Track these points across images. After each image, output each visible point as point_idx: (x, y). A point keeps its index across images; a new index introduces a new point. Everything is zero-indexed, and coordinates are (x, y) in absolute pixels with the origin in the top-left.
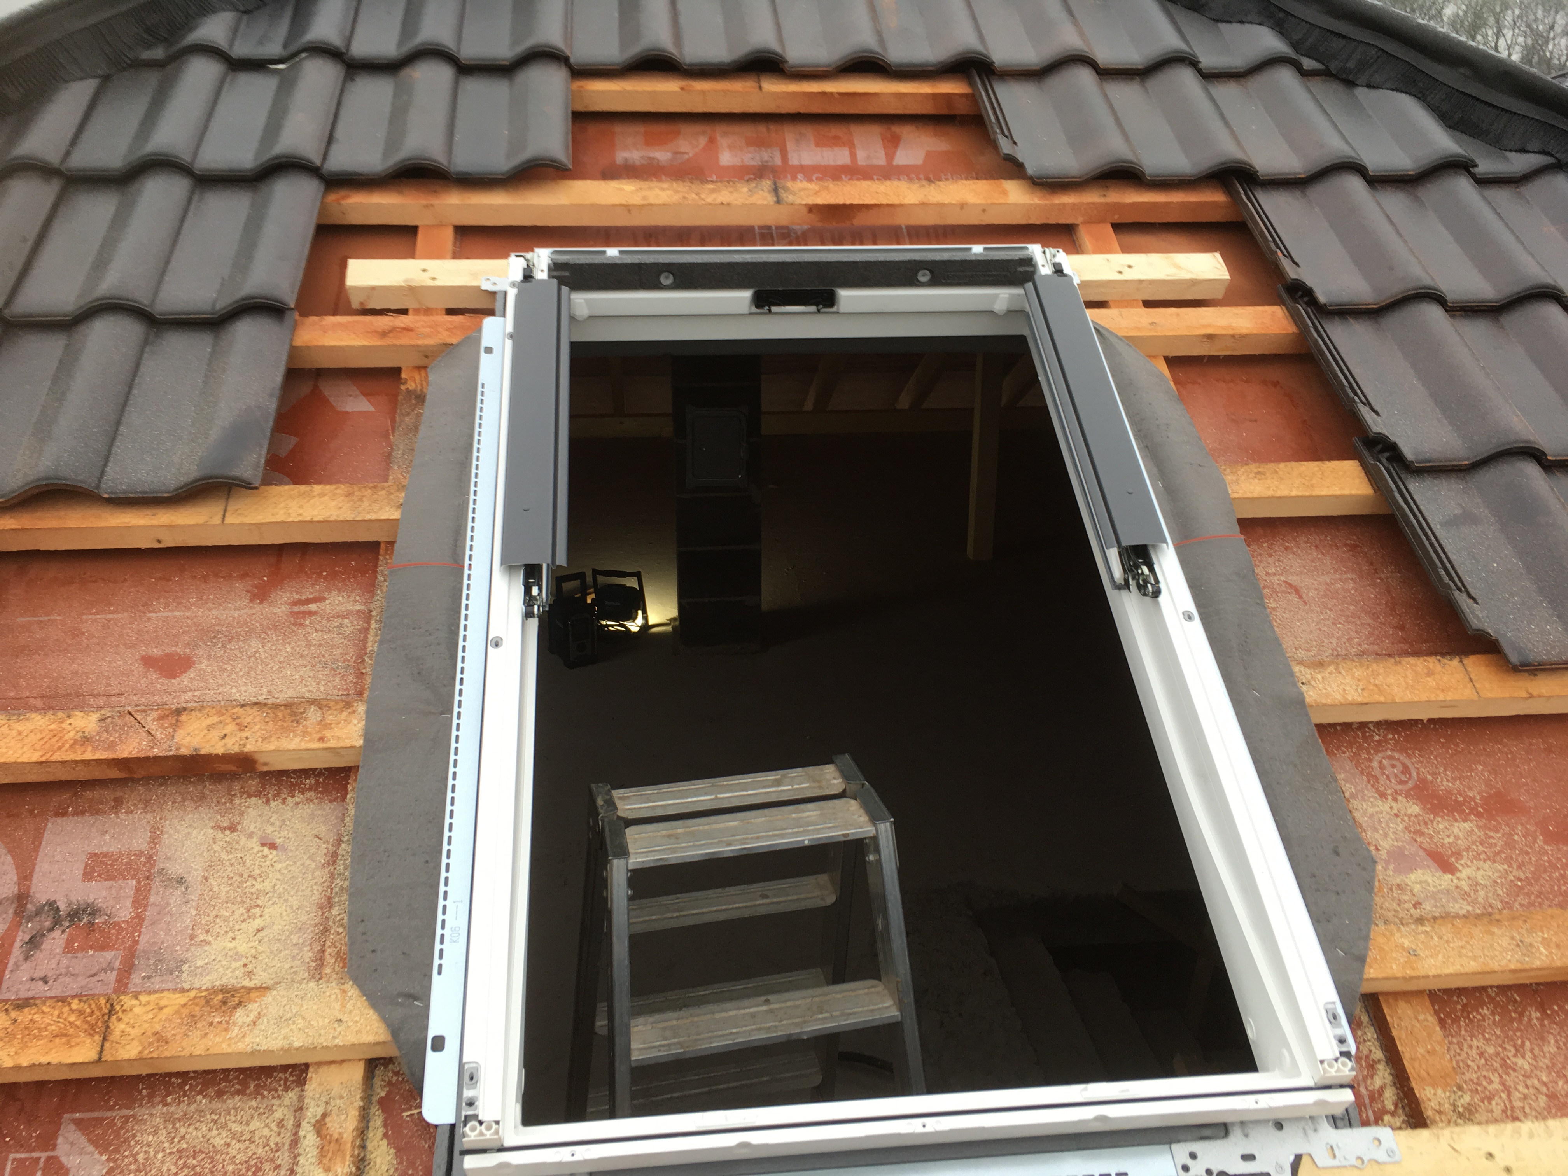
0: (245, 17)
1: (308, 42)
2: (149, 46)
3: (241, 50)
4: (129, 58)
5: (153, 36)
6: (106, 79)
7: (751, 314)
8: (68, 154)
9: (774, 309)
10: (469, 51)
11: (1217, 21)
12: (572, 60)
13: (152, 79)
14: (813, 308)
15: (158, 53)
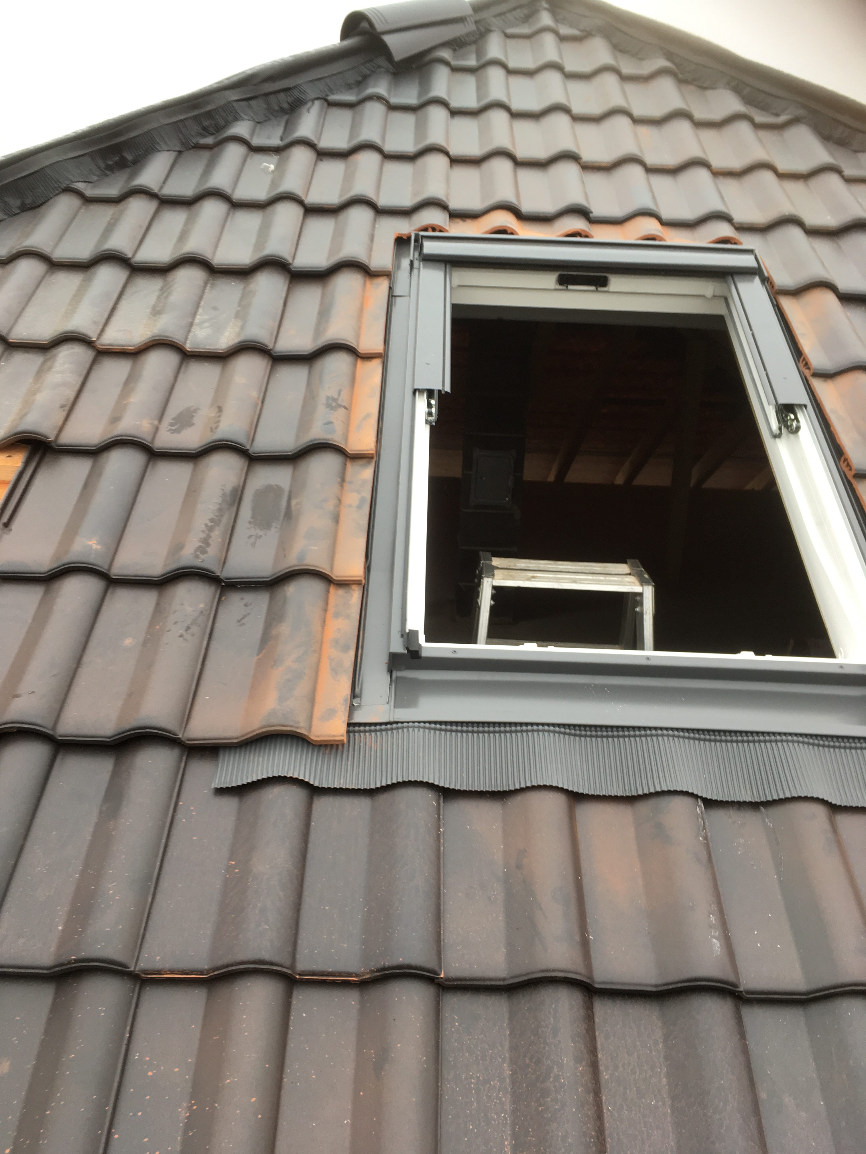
0: (259, 125)
1: (296, 137)
2: (204, 136)
3: (256, 142)
4: (193, 143)
5: (206, 131)
6: (180, 152)
7: (556, 290)
8: (161, 187)
9: (570, 287)
10: (389, 147)
11: (856, 151)
12: (451, 153)
13: (206, 155)
14: (592, 288)
15: (209, 140)
